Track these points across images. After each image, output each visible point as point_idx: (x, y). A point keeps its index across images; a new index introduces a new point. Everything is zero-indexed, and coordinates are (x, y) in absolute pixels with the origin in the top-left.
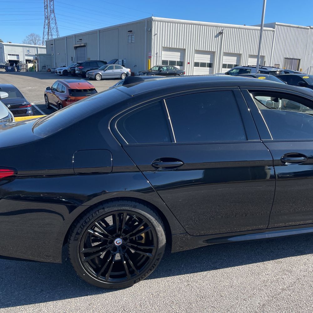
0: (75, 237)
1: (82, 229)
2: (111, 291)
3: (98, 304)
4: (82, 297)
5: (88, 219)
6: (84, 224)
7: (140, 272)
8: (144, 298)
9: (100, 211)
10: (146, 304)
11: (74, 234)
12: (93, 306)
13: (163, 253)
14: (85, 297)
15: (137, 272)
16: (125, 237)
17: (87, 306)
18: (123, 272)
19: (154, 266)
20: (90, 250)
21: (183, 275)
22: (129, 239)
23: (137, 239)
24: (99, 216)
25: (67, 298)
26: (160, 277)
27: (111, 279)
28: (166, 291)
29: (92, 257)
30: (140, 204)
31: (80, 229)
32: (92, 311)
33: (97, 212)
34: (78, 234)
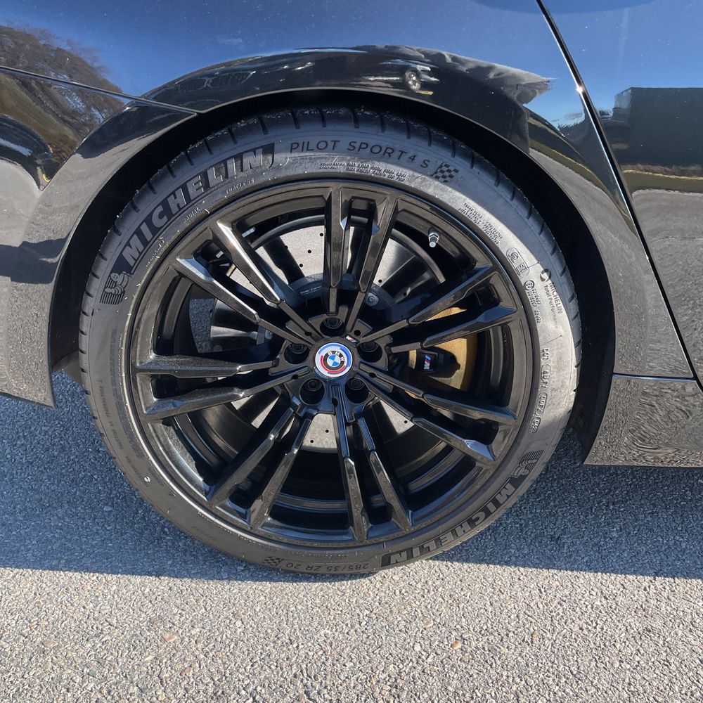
0: (110, 283)
1: (145, 242)
2: (271, 580)
3: (193, 632)
4: (132, 578)
5: (180, 193)
6: (157, 222)
7: (415, 521)
8: (418, 648)
9: (247, 160)
10: (424, 690)
11: (104, 268)
12: (167, 636)
13: (546, 457)
14: (147, 579)
15: (403, 519)
16: (369, 338)
17: (135, 628)
18: (336, 506)
19: (491, 507)
20: (182, 364)
21: (620, 577)
22: (389, 354)
23: (427, 366)
24: (238, 188)
25: (68, 566)
26: (507, 563)
27: (276, 523)
28: (536, 639)
29: (190, 403)
30: (476, 169)
31: (136, 241)
32: (150, 658)
33: (232, 166)
34: (122, 266)
